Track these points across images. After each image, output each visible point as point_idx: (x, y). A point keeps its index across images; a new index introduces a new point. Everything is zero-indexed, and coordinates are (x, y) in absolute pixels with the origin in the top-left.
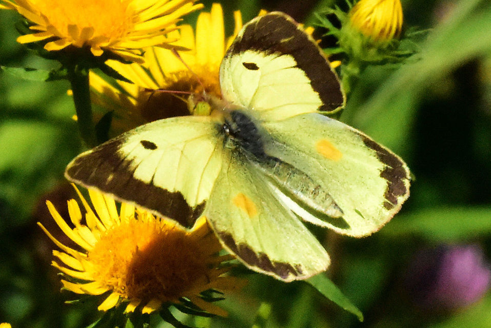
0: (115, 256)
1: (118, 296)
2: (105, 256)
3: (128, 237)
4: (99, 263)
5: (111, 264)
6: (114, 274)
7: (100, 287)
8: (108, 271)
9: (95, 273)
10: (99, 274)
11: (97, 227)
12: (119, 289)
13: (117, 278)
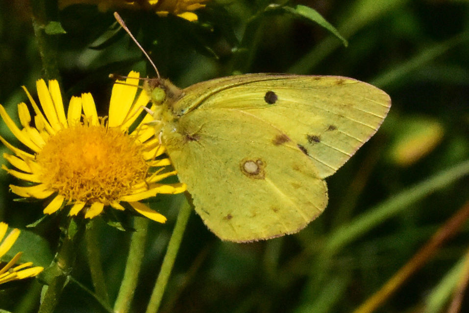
0: (61, 160)
1: (63, 199)
2: (51, 160)
3: (73, 142)
4: (45, 167)
5: (57, 169)
6: (60, 179)
7: (45, 190)
8: (53, 175)
9: (42, 175)
10: (45, 176)
11: (45, 129)
12: (64, 192)
13: (62, 182)
